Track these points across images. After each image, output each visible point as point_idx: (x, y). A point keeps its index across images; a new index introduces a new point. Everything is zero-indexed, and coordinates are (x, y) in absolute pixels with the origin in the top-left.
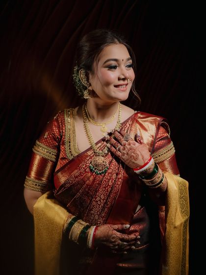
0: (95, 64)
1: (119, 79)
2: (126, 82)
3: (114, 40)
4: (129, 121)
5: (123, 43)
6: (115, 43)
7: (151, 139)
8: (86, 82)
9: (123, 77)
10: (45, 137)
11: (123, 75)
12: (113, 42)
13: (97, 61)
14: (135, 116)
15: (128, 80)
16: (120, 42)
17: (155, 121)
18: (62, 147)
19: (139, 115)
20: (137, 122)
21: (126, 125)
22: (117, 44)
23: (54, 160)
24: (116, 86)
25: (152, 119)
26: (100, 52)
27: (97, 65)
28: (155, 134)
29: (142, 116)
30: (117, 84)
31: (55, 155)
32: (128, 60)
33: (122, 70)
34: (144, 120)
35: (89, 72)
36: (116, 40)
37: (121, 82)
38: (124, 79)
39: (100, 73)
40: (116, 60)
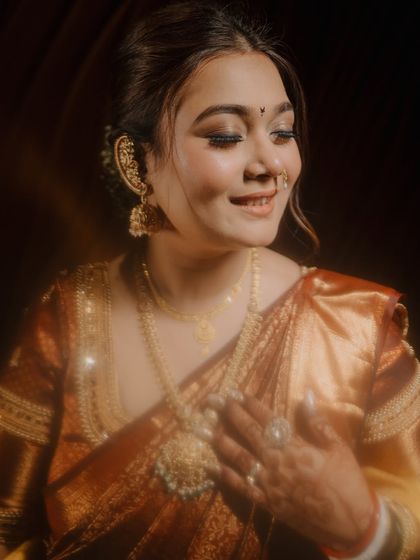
0: (165, 119)
1: (248, 177)
2: (270, 187)
3: (233, 39)
4: (288, 303)
5: (264, 51)
6: (237, 49)
7: (362, 364)
8: (136, 180)
9: (259, 170)
10: (14, 363)
11: (261, 162)
12: (231, 47)
13: (173, 109)
14: (304, 287)
15: (279, 178)
16: (255, 47)
17: (373, 303)
18: (68, 401)
19: (317, 281)
20: (314, 305)
21: (277, 314)
22: (243, 52)
23: (42, 439)
24: (238, 201)
25: (364, 299)
26: (184, 79)
27: (172, 123)
28: (374, 348)
29: (326, 286)
30: (242, 194)
31: (46, 424)
32: (282, 109)
33: (258, 145)
34: (335, 298)
35: (146, 146)
36: (242, 40)
37: (255, 188)
38: (263, 178)
39: (181, 153)
40: (239, 111)
